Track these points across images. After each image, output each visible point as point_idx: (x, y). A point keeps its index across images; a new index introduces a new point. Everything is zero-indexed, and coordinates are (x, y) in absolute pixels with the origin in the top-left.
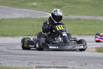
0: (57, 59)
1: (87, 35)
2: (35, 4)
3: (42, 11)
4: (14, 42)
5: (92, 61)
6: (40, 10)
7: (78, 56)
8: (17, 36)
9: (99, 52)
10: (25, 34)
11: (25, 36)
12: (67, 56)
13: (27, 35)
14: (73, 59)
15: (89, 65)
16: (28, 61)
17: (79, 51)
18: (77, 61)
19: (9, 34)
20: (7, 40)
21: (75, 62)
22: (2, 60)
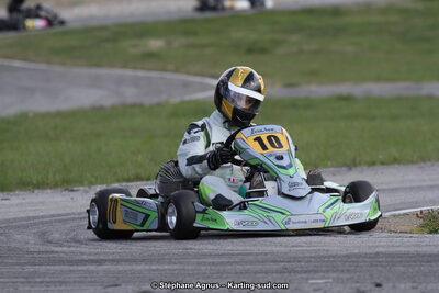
0: (256, 273)
1: (383, 163)
2: (156, 44)
3: (188, 73)
4: (74, 211)
5: (402, 269)
6: (177, 70)
7: (345, 253)
8: (85, 183)
9: (436, 232)
10: (115, 174)
11: (118, 181)
12: (295, 258)
13: (126, 176)
14: (324, 269)
15: (394, 287)
16: (130, 288)
17: (348, 233)
18: (341, 275)
19: (50, 176)
20: (42, 203)
21: (333, 279)
22: (21, 289)
